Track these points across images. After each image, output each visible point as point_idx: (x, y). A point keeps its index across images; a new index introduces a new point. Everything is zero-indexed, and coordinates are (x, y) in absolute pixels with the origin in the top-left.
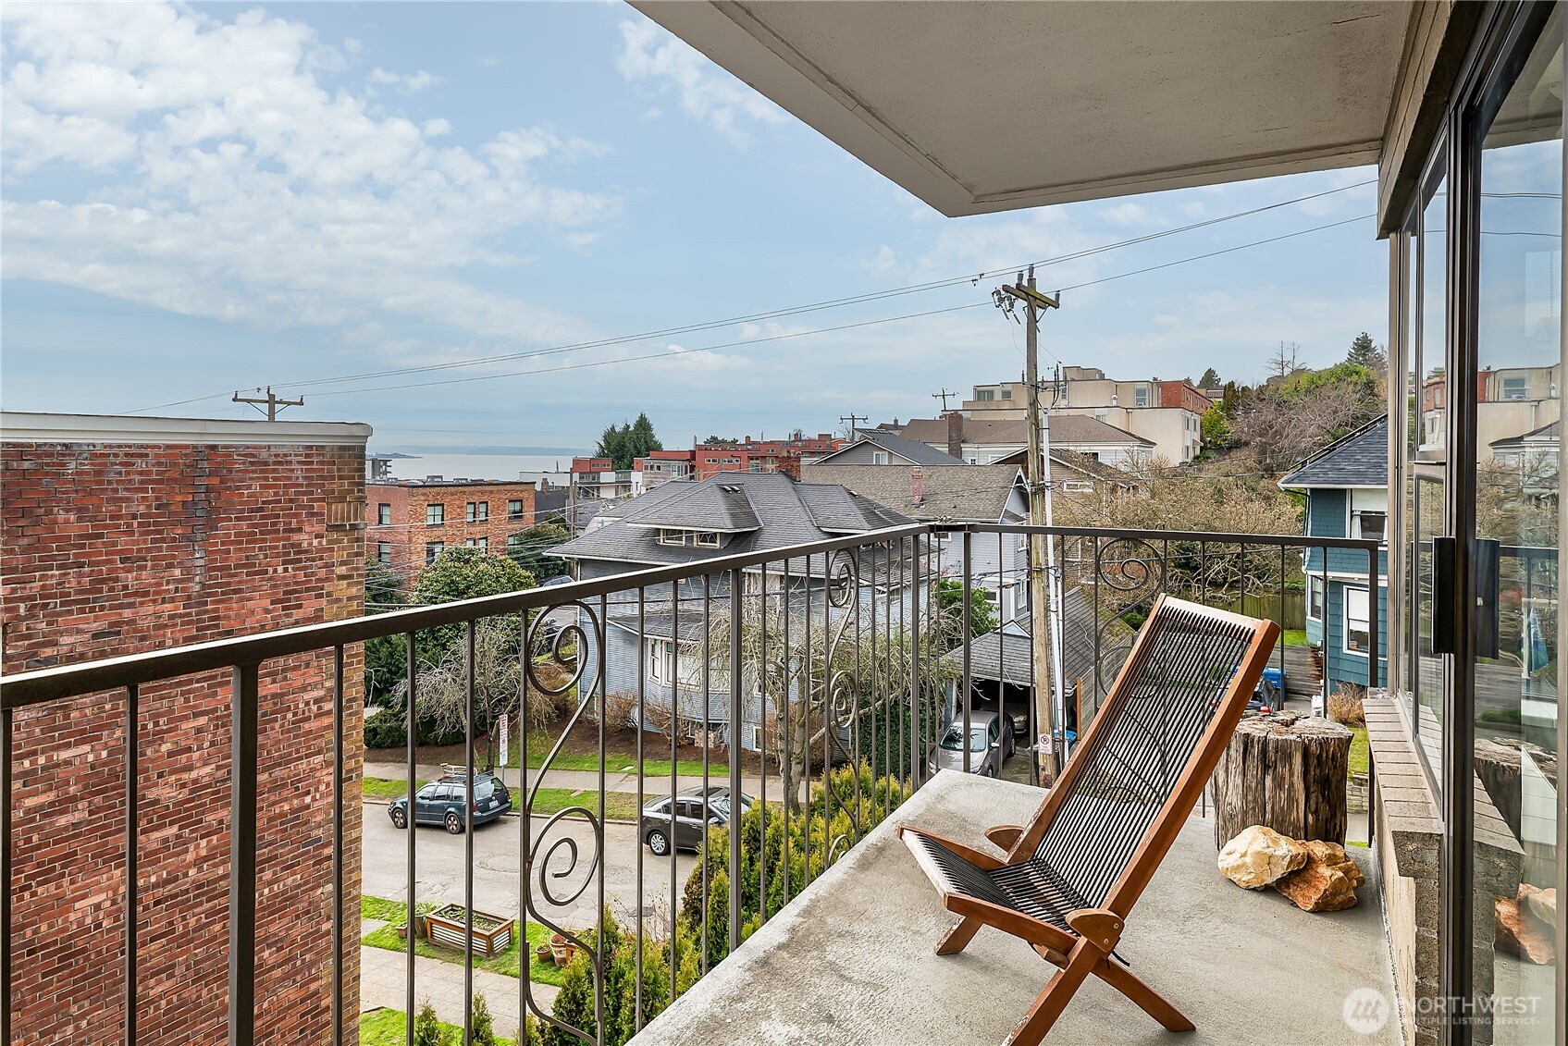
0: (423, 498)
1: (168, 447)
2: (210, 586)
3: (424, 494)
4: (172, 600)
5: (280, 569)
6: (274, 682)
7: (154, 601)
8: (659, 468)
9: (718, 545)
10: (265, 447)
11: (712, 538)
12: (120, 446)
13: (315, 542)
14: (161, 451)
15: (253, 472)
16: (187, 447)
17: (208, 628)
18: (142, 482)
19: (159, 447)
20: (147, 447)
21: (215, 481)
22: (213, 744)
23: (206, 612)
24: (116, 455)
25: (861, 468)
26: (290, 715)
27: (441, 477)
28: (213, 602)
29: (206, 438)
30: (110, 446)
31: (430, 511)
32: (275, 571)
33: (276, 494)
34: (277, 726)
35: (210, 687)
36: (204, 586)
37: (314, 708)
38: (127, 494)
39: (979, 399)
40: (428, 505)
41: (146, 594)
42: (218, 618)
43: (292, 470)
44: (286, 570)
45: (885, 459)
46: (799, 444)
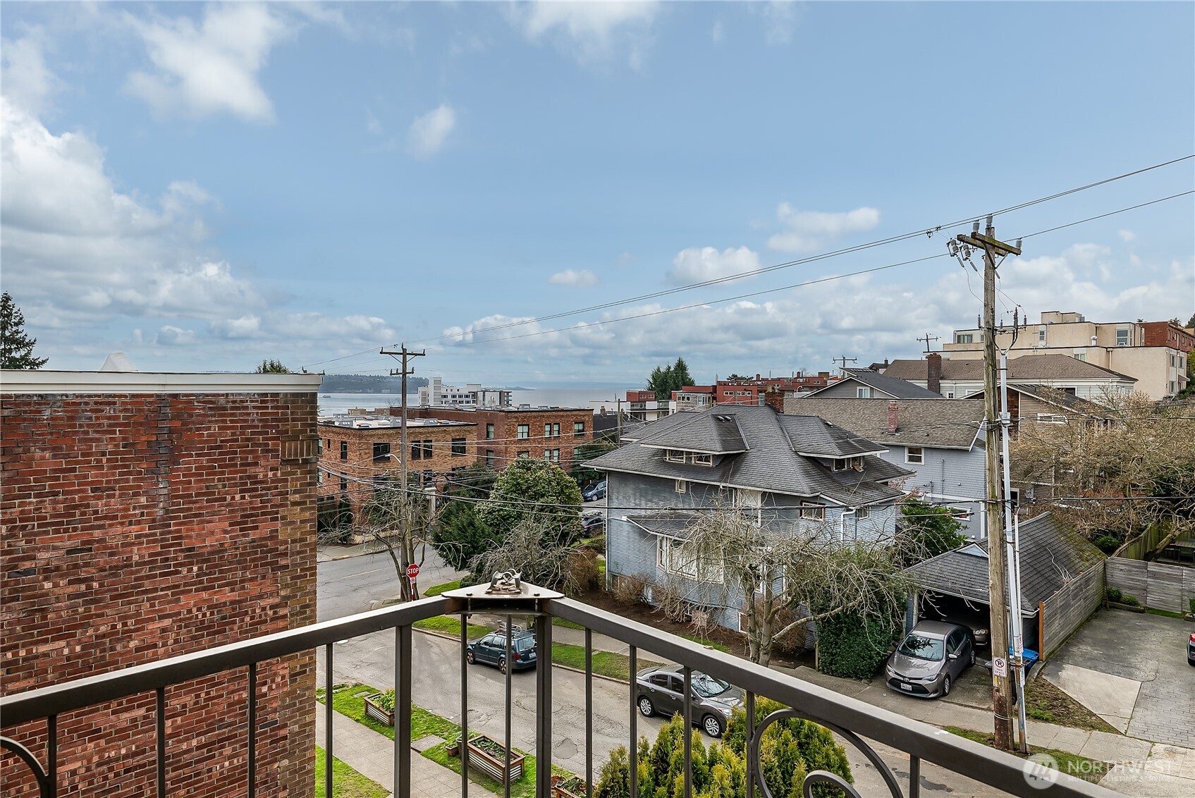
0: (515, 420)
1: (133, 396)
2: (173, 511)
3: (515, 417)
4: (138, 523)
5: (238, 497)
6: (232, 590)
7: (122, 524)
8: (688, 399)
9: (711, 464)
10: (223, 395)
11: (707, 459)
12: (90, 396)
13: (270, 474)
14: (128, 400)
15: (212, 416)
16: (151, 396)
17: (171, 546)
18: (110, 426)
19: (125, 396)
20: (115, 396)
21: (178, 424)
22: (176, 641)
23: (170, 532)
24: (87, 404)
25: (844, 401)
26: (247, 619)
27: (529, 405)
28: (175, 525)
29: (167, 388)
30: (81, 396)
31: (520, 429)
32: (233, 498)
33: (233, 434)
34: (236, 627)
35: (173, 594)
36: (167, 511)
37: (270, 613)
38: (97, 436)
39: (959, 342)
40: (519, 425)
41: (115, 517)
42: (180, 538)
43: (249, 414)
44: (243, 498)
45: (867, 393)
46: (801, 380)
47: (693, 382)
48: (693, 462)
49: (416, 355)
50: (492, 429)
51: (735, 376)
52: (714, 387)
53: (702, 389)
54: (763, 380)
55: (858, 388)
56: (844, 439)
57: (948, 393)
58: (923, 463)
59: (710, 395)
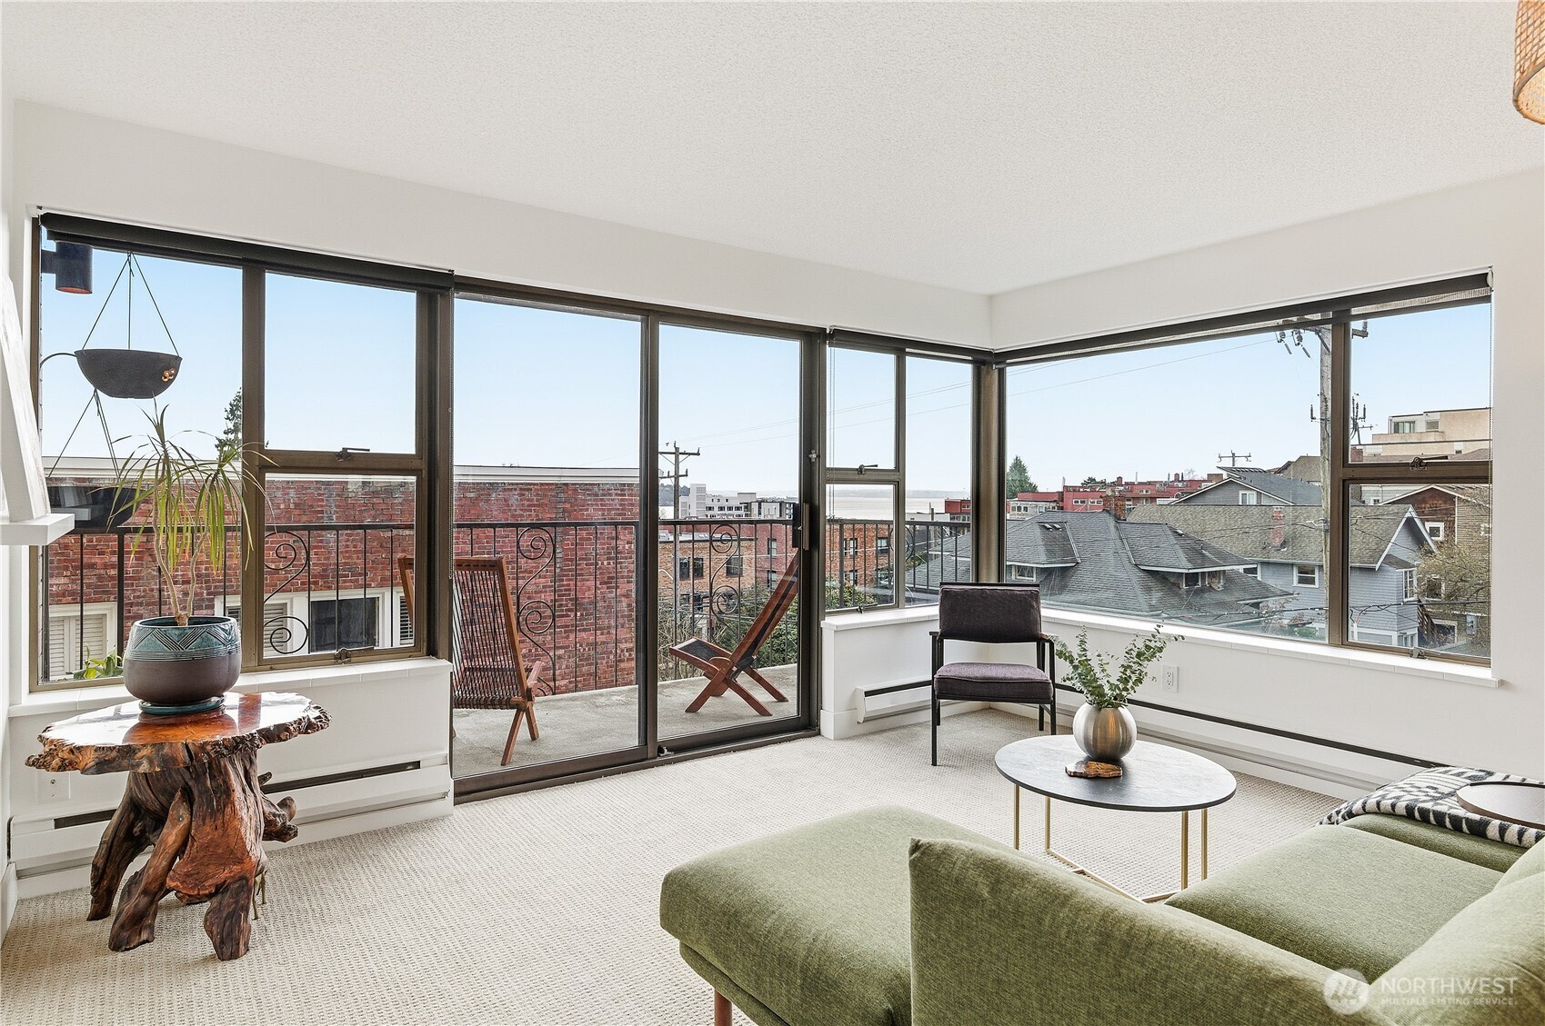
1: (542, 484)
2: (566, 570)
4: (545, 577)
5: (605, 563)
6: (602, 634)
8: (1026, 509)
9: (1034, 579)
10: (596, 484)
11: (1029, 571)
12: (517, 484)
13: (627, 547)
14: (538, 487)
15: (590, 500)
16: (552, 484)
17: (564, 595)
18: (529, 506)
19: (538, 484)
20: (531, 484)
21: (568, 506)
22: (567, 667)
23: (563, 586)
24: (515, 489)
26: (612, 657)
28: (567, 580)
29: (562, 479)
30: (512, 484)
32: (602, 564)
33: (603, 515)
34: (604, 662)
35: (565, 632)
36: (561, 570)
37: (627, 654)
38: (521, 512)
39: (1396, 431)
41: (531, 572)
42: (569, 590)
43: (613, 500)
44: (609, 564)
45: (1252, 498)
46: (1180, 485)
47: (1035, 487)
48: (1013, 577)
49: (690, 454)
50: (774, 545)
51: (1092, 480)
52: (1061, 494)
53: (1046, 497)
54: (1127, 484)
55: (1241, 492)
56: (1196, 550)
57: (1372, 499)
58: (1317, 585)
59: (1054, 504)
